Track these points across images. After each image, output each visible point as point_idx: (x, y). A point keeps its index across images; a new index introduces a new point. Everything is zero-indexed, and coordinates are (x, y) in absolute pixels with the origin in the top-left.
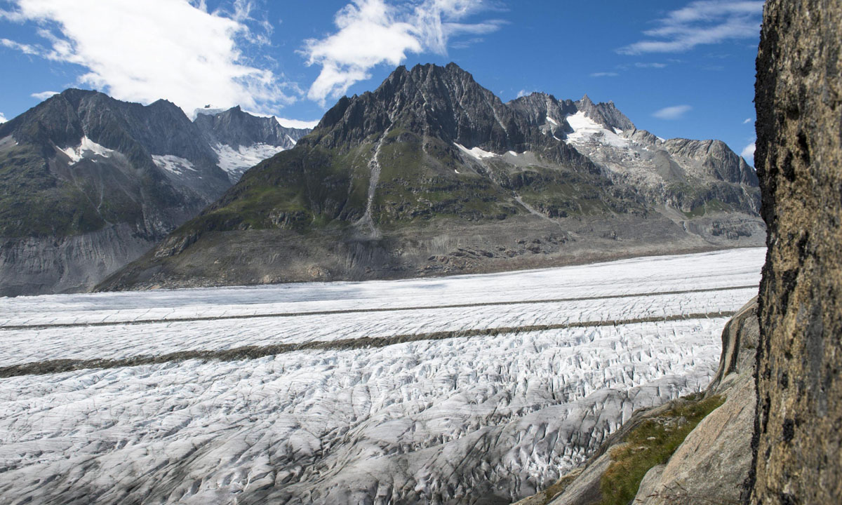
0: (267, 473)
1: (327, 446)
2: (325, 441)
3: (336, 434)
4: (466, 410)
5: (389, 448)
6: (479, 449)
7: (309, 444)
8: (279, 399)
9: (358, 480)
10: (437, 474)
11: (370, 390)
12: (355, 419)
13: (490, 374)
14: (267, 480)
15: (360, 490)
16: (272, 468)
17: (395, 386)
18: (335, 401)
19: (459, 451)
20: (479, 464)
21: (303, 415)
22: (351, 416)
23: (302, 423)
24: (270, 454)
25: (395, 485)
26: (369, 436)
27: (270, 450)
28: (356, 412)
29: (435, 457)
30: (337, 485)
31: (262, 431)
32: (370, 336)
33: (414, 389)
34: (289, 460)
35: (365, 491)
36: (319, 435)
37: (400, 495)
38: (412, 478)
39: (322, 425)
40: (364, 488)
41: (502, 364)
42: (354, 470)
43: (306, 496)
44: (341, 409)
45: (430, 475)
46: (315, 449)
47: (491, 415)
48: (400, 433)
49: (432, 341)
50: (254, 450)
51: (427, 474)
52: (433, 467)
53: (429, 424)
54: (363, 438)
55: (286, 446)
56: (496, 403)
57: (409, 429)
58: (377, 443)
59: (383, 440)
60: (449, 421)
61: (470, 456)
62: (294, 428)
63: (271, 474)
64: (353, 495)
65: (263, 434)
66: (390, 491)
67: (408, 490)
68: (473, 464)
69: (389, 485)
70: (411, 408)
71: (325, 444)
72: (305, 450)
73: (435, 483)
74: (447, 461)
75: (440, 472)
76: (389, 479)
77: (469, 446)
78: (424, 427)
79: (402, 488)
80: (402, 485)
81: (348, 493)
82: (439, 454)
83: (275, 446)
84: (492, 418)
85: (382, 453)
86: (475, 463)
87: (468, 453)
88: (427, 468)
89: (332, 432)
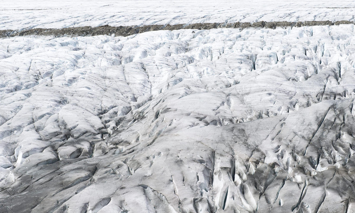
0: (43, 149)
1: (112, 124)
2: (107, 119)
3: (116, 113)
4: (289, 86)
5: (208, 119)
6: (333, 120)
7: (87, 121)
8: (19, 78)
9: (188, 149)
10: (288, 146)
11: (147, 67)
12: (135, 99)
13: (297, 55)
14: (48, 155)
15: (194, 161)
16: (48, 143)
17: (177, 65)
18: (104, 78)
19: (307, 122)
20: (339, 136)
21: (67, 88)
22: (130, 95)
23: (69, 98)
24: (37, 130)
25: (236, 156)
26: (175, 107)
27: (37, 124)
28: (135, 91)
29: (278, 128)
30: (159, 154)
31: (18, 103)
32: (112, 25)
33: (205, 68)
34: (67, 136)
35: (201, 162)
36: (96, 112)
37: (247, 167)
38: (256, 149)
39: (95, 102)
40: (198, 157)
41: (307, 47)
42: (177, 138)
43: (119, 167)
44: (115, 86)
45: (279, 147)
46: (97, 127)
47: (323, 93)
48: (215, 107)
49: (197, 31)
50: (14, 123)
51: (275, 145)
52: (280, 139)
53: (247, 99)
54: (167, 110)
55: (57, 121)
56: (323, 81)
57: (223, 103)
58: (188, 115)
59: (196, 111)
60: (272, 96)
61: (324, 129)
62: (60, 102)
63: (49, 149)
64: (186, 166)
65: (19, 107)
66: (232, 162)
67: (257, 163)
68: (331, 136)
69: (230, 157)
70: (213, 84)
71: (106, 122)
72: (83, 126)
73: (288, 157)
74: (295, 134)
75: (291, 145)
76: (227, 150)
77: (318, 118)
78: (242, 101)
79: (248, 160)
80: (247, 157)
81: (179, 162)
82: (282, 125)
83: (42, 120)
84: (324, 96)
85: (202, 124)
86: (334, 135)
87: (319, 126)
88: (273, 139)
89: (111, 111)
